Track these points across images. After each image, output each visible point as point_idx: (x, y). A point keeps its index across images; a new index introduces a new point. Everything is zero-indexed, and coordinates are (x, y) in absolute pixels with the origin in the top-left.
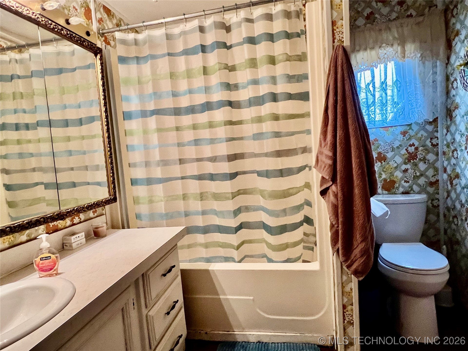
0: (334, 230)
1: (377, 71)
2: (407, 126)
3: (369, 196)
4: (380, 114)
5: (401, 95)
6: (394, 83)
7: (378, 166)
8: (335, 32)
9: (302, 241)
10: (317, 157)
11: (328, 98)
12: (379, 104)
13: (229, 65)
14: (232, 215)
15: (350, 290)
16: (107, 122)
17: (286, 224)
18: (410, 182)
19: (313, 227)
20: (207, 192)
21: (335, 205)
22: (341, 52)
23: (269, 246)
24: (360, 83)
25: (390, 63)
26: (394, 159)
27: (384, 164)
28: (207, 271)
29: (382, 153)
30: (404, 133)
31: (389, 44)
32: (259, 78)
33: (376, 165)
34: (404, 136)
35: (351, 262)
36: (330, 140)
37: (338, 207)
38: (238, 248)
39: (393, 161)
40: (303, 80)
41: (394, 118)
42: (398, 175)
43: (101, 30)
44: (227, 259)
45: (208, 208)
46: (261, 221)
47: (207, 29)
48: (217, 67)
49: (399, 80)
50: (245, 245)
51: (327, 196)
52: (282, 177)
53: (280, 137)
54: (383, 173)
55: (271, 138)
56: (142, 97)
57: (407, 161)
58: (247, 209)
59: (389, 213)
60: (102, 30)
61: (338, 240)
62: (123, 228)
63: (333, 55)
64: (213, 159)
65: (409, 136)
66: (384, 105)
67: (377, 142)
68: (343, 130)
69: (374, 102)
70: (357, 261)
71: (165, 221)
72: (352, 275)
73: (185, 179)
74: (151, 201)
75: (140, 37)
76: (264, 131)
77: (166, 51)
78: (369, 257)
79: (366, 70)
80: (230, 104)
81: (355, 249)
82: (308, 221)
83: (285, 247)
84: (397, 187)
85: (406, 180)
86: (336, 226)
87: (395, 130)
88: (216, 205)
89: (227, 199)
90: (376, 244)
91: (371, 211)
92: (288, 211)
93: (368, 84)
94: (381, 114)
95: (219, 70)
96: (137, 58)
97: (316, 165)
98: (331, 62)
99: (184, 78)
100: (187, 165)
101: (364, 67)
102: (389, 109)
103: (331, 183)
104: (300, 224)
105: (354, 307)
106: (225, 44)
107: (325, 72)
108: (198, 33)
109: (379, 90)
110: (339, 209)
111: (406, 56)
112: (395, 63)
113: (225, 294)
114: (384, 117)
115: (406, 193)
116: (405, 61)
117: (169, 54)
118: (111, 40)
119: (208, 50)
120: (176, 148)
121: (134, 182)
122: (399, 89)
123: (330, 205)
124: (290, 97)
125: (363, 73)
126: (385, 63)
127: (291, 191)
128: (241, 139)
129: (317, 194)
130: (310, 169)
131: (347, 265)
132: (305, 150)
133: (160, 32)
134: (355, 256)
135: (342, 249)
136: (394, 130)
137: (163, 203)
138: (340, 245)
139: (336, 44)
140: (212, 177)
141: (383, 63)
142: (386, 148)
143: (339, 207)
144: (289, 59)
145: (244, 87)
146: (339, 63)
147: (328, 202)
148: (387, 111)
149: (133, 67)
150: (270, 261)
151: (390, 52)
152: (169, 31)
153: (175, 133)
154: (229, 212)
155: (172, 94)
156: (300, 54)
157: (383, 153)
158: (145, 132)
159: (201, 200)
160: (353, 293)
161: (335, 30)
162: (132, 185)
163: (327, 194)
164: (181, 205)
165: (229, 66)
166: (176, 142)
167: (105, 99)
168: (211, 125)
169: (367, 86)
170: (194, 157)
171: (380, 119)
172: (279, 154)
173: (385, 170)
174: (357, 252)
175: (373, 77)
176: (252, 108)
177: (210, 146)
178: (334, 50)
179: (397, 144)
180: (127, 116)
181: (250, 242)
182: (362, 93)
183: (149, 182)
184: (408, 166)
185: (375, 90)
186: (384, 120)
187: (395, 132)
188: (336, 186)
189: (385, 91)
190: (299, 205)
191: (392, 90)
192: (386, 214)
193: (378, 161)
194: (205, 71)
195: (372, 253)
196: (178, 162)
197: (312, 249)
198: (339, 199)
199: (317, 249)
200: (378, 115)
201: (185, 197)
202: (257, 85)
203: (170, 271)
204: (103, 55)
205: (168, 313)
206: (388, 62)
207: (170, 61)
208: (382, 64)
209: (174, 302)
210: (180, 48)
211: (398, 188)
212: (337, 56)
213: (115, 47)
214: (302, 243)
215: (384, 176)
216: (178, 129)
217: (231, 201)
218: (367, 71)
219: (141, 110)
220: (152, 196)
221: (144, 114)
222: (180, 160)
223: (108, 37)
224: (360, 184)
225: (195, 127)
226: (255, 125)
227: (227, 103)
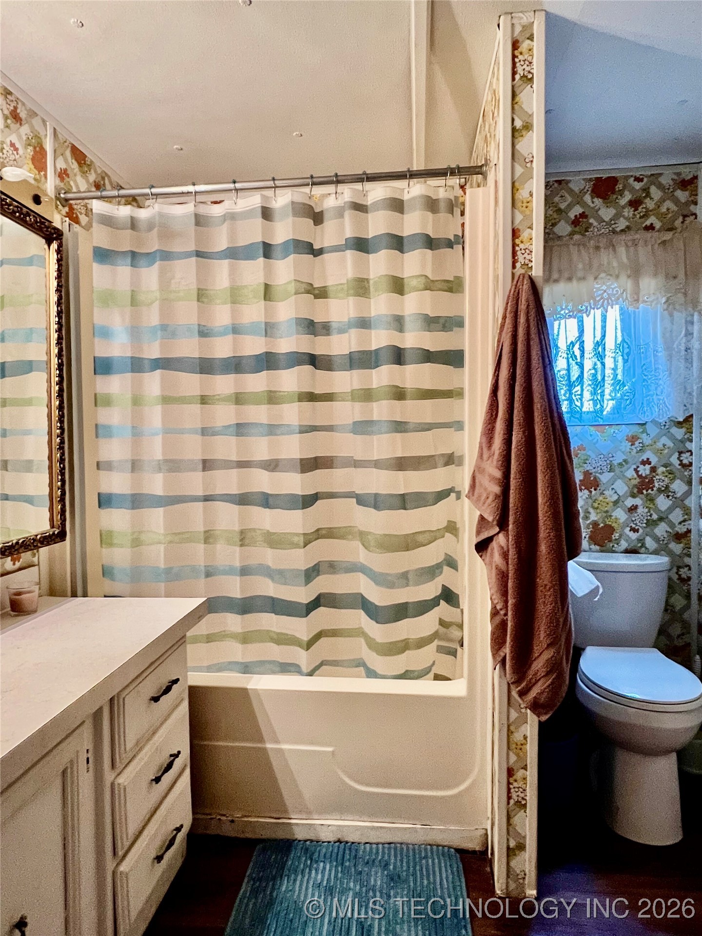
0: (498, 619)
1: (588, 322)
2: (637, 426)
3: (566, 558)
4: (590, 400)
5: (630, 368)
6: (617, 346)
7: (584, 497)
8: (517, 248)
9: (435, 636)
10: (474, 478)
11: (499, 368)
12: (590, 383)
13: (315, 286)
14: (302, 579)
15: (522, 739)
16: (60, 376)
17: (407, 603)
18: (641, 531)
19: (459, 610)
20: (254, 530)
21: (503, 572)
22: (526, 286)
23: (372, 644)
24: (558, 339)
25: (612, 308)
26: (612, 487)
27: (596, 494)
28: (243, 693)
29: (591, 474)
30: (633, 440)
31: (611, 275)
32: (372, 315)
33: (580, 494)
34: (632, 445)
35: (527, 685)
36: (500, 448)
37: (508, 576)
38: (309, 645)
39: (610, 489)
40: (455, 329)
41: (616, 409)
42: (619, 517)
43: (63, 192)
44: (286, 668)
45: (253, 562)
46: (358, 594)
47: (277, 216)
48: (292, 288)
49: (627, 341)
50: (323, 640)
51: (488, 554)
52: (405, 509)
53: (405, 431)
54: (591, 510)
55: (386, 433)
56: (135, 332)
57: (635, 491)
58: (332, 567)
59: (601, 591)
60: (65, 193)
61: (504, 642)
62: (74, 595)
63: (512, 291)
64: (272, 466)
65: (641, 445)
66: (598, 384)
67: (583, 452)
68: (524, 432)
69: (581, 377)
70: (540, 683)
71: (163, 584)
72: (529, 711)
73: (211, 500)
74: (136, 543)
75: (143, 214)
76: (375, 419)
77: (192, 248)
78: (560, 676)
79: (570, 316)
80: (313, 360)
81: (535, 660)
82: (449, 596)
83: (403, 646)
84: (616, 540)
85: (634, 526)
86: (502, 612)
87: (616, 431)
88: (269, 557)
89: (296, 546)
90: (575, 647)
91: (568, 586)
92: (410, 576)
93: (572, 342)
94: (592, 400)
95: (296, 294)
96: (134, 255)
97: (471, 493)
98: (507, 304)
99: (225, 303)
100: (218, 474)
101: (567, 311)
102: (607, 392)
103: (497, 529)
104: (433, 603)
105: (528, 773)
106: (311, 245)
107: (495, 319)
108: (259, 220)
109: (591, 355)
110: (510, 581)
111: (641, 299)
112: (621, 309)
113: (277, 741)
114: (599, 406)
115: (631, 551)
116: (638, 308)
117: (199, 254)
118: (81, 214)
119: (277, 252)
120: (199, 438)
121: (104, 501)
122: (626, 358)
123: (494, 571)
124: (428, 357)
125: (563, 322)
126: (604, 308)
127: (420, 538)
128: (330, 428)
129: (470, 547)
130: (458, 498)
131: (519, 691)
132: (450, 460)
133: (184, 211)
134: (536, 674)
135: (512, 658)
136: (614, 432)
137: (162, 548)
138: (507, 650)
139: (519, 271)
140: (267, 501)
141: (600, 308)
142: (598, 465)
143: (510, 578)
144: (429, 285)
145: (341, 331)
146: (523, 307)
147: (489, 565)
148: (604, 396)
149: (124, 271)
150: (371, 674)
151: (613, 289)
152: (203, 210)
153: (196, 408)
154: (295, 572)
155: (199, 332)
156: (452, 279)
157: (594, 474)
158: (137, 401)
159: (241, 545)
160: (528, 745)
161: (518, 245)
162: (100, 506)
163: (489, 549)
164: (198, 554)
165: (315, 288)
166: (199, 426)
167: (59, 330)
168: (272, 398)
169: (570, 346)
170: (234, 458)
171: (591, 410)
172: (401, 464)
173: (596, 505)
174: (539, 665)
175: (581, 331)
176: (354, 372)
177: (266, 438)
178: (515, 282)
179: (619, 458)
180: (103, 367)
181: (334, 633)
182: (559, 358)
183: (137, 501)
184: (638, 501)
185: (583, 356)
186: (598, 413)
187: (618, 435)
188: (507, 536)
189: (602, 359)
190: (433, 566)
191: (615, 361)
192: (594, 592)
193: (583, 488)
194: (268, 292)
195: (567, 669)
196: (201, 466)
197: (453, 653)
198: (510, 563)
199: (464, 654)
200: (588, 401)
201: (208, 537)
202: (366, 328)
203: (168, 690)
204: (64, 243)
205: (157, 780)
206: (609, 307)
207: (198, 268)
208: (597, 309)
209: (171, 756)
210: (222, 243)
211: (618, 541)
212: (519, 293)
213: (88, 227)
214: (436, 640)
215: (593, 517)
216: (204, 400)
217: (301, 551)
218: (572, 319)
219: (132, 358)
220: (140, 532)
221: (137, 365)
222: (204, 462)
223: (75, 207)
224: (549, 536)
225: (239, 399)
226: (358, 405)
227: (307, 358)
